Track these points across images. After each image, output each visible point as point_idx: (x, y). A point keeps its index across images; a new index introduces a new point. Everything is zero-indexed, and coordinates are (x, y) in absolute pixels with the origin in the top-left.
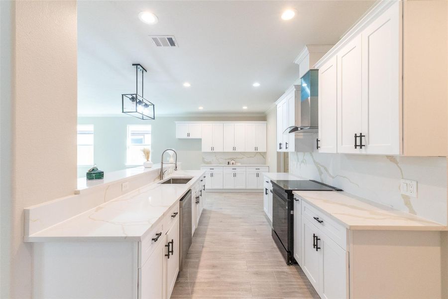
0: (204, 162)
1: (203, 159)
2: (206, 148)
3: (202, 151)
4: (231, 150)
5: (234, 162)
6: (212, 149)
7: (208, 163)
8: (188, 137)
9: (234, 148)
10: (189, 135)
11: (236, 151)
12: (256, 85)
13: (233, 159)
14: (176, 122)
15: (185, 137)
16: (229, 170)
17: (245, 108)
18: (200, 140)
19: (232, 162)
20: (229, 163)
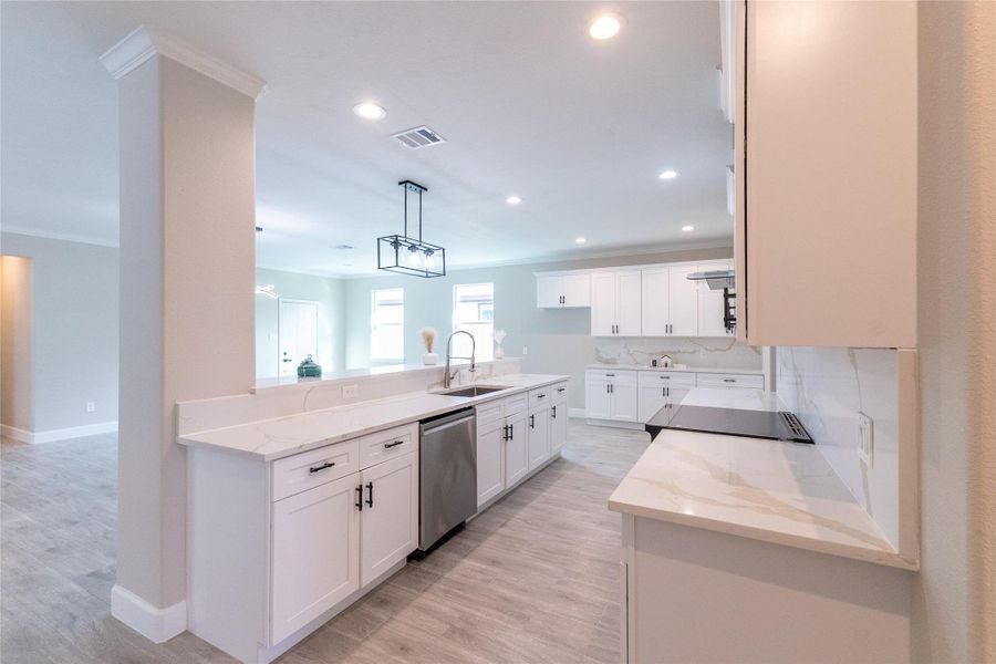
0: (600, 360)
1: (598, 351)
2: (600, 328)
3: (593, 335)
4: (661, 333)
5: (669, 361)
6: (615, 329)
7: (607, 362)
8: (561, 306)
9: (669, 329)
10: (562, 300)
11: (673, 335)
12: (668, 175)
13: (665, 355)
14: (537, 274)
15: (556, 304)
16: (653, 380)
17: (688, 229)
18: (588, 310)
19: (663, 361)
20: (655, 363)
